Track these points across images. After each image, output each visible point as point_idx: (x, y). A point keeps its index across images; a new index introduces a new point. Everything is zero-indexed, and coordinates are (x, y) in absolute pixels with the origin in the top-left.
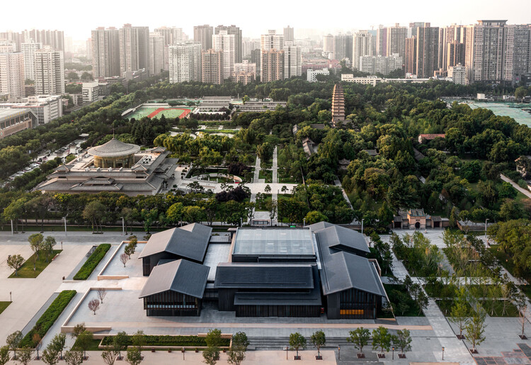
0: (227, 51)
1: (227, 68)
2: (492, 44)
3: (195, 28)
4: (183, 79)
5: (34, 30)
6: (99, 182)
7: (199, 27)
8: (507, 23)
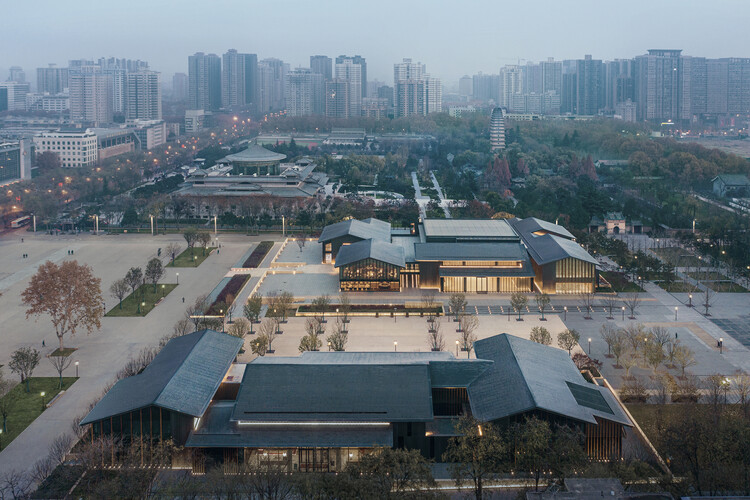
0: (354, 83)
1: (354, 103)
2: (665, 76)
3: (312, 58)
4: (303, 112)
5: (113, 58)
6: (244, 188)
7: (317, 57)
8: (682, 53)
